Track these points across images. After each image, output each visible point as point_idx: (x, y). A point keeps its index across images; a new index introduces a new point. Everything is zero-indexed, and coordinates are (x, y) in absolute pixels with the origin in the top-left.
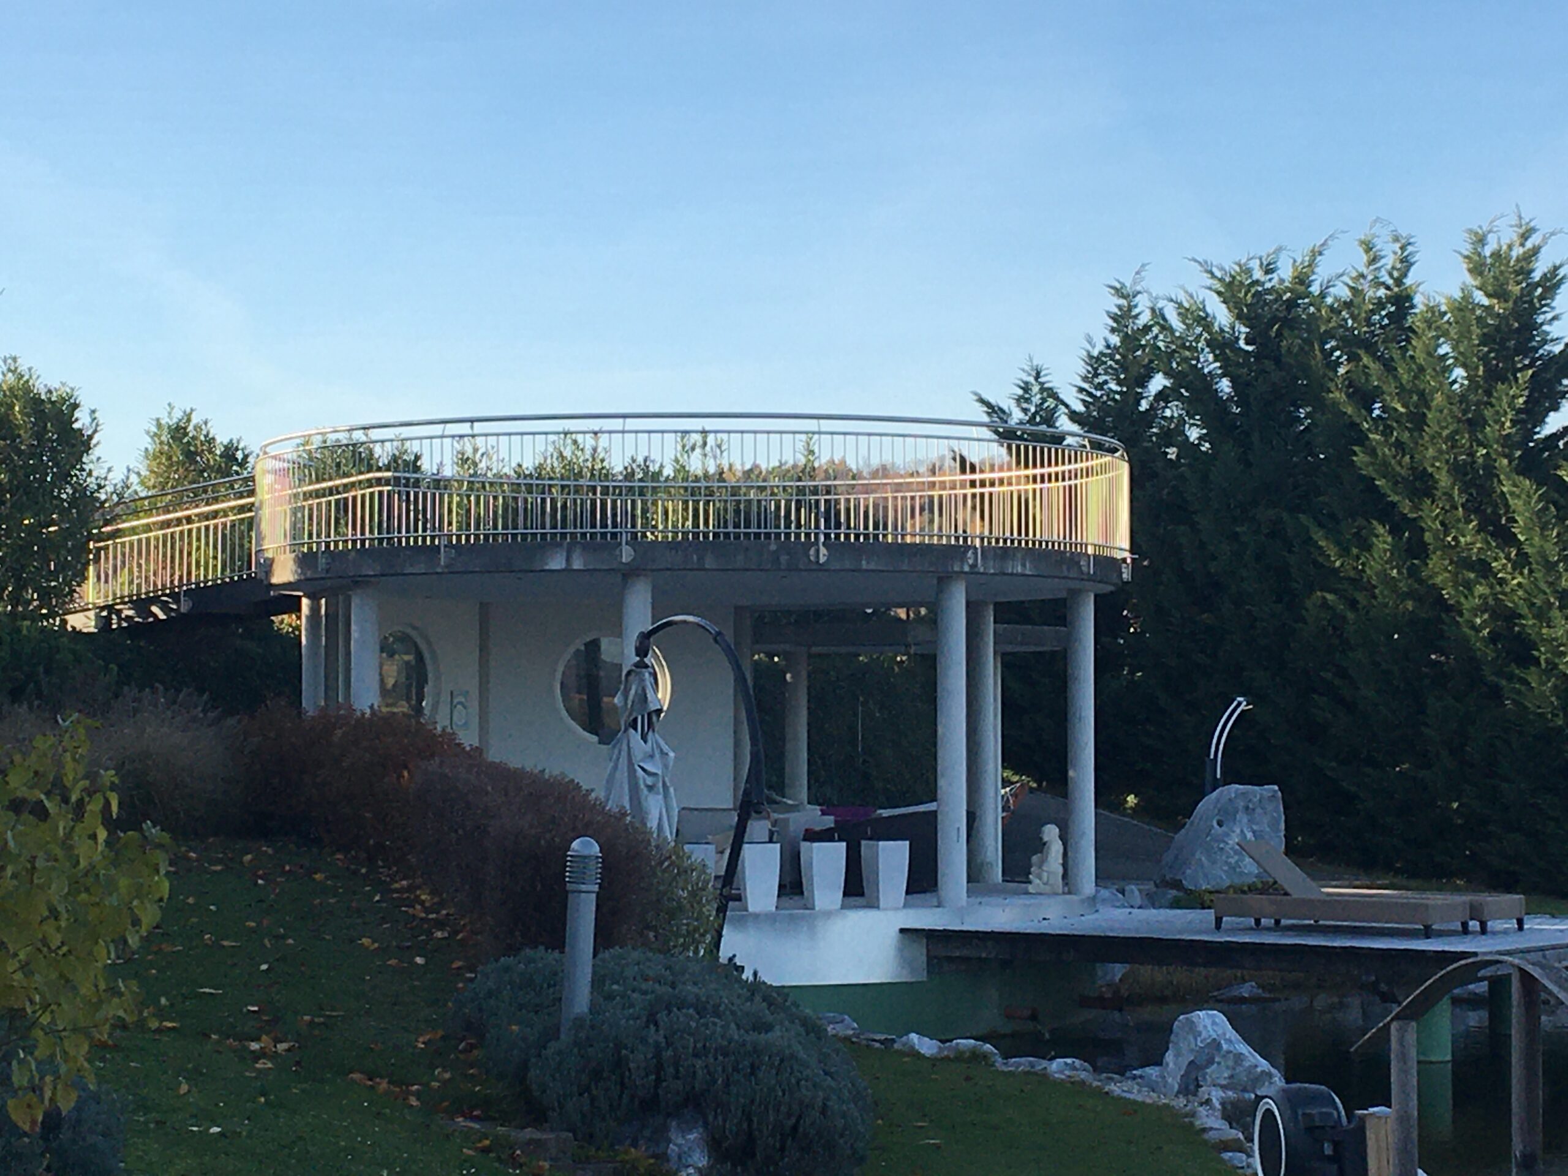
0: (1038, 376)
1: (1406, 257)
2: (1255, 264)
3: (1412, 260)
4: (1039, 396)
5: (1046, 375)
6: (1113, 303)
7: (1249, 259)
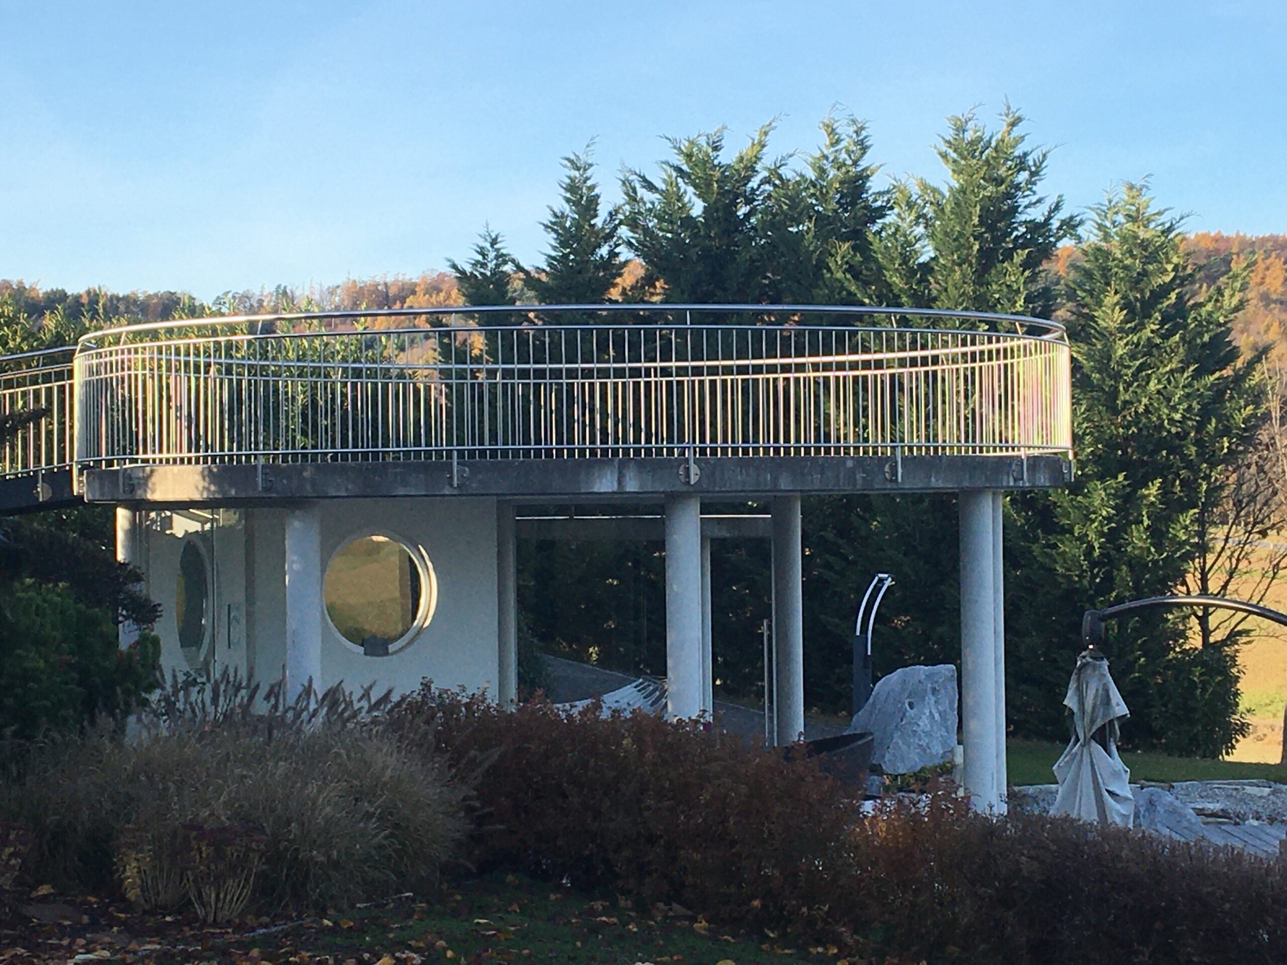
0: (494, 242)
1: (862, 140)
2: (702, 141)
3: (868, 144)
4: (494, 262)
5: (501, 242)
6: (566, 173)
7: (699, 136)
